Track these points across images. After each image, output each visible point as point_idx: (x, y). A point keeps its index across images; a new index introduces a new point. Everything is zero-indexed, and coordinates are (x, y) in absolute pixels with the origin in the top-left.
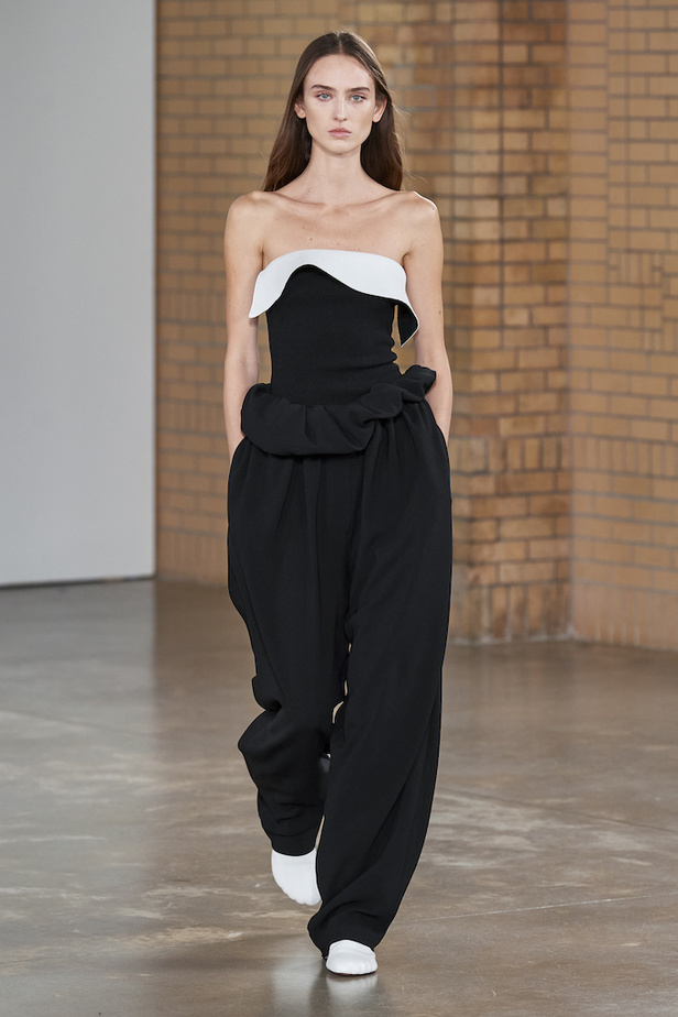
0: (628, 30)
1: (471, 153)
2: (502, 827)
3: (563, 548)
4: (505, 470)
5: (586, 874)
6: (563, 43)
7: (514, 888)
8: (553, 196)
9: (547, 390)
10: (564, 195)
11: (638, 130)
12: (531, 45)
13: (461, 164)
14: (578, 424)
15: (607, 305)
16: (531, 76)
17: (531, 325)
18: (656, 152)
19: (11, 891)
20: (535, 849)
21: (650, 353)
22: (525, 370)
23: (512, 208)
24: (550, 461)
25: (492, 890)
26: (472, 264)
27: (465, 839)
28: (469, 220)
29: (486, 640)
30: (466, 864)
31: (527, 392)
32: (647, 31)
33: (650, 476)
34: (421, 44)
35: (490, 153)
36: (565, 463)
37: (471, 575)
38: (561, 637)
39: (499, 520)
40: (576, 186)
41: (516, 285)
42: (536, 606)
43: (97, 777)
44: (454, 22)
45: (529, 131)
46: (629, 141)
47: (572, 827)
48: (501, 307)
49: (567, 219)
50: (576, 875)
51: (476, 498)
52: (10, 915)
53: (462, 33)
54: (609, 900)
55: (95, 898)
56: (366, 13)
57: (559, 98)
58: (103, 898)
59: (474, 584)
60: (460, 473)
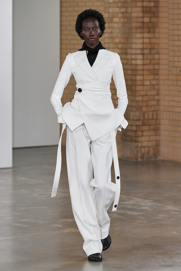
0: (173, 14)
1: (136, 44)
2: (143, 204)
3: (158, 138)
4: (144, 119)
5: (164, 216)
6: (158, 17)
7: (146, 219)
8: (156, 54)
9: (154, 100)
10: (158, 53)
11: (176, 38)
12: (150, 18)
13: (134, 46)
14: (162, 108)
15: (169, 80)
16: (150, 25)
17: (150, 85)
19: (26, 220)
20: (151, 210)
21: (179, 91)
22: (149, 95)
23: (145, 57)
24: (155, 117)
25: (141, 220)
26: (136, 70)
27: (135, 207)
28: (136, 59)
29: (140, 160)
30: (135, 213)
31: (149, 101)
32: (178, 14)
33: (179, 121)
34: (124, 17)
35: (140, 43)
36: (158, 117)
37: (136, 144)
38: (157, 159)
40: (161, 51)
41: (147, 75)
42: (151, 152)
43: (46, 193)
44: (132, 12)
46: (174, 40)
47: (160, 204)
48: (143, 80)
49: (159, 59)
50: (161, 216)
51: (137, 126)
52: (26, 226)
53: (134, 15)
54: (169, 222)
55: (46, 222)
56: (111, 10)
57: (157, 30)
58: (48, 222)
59: (137, 147)
60: (133, 120)
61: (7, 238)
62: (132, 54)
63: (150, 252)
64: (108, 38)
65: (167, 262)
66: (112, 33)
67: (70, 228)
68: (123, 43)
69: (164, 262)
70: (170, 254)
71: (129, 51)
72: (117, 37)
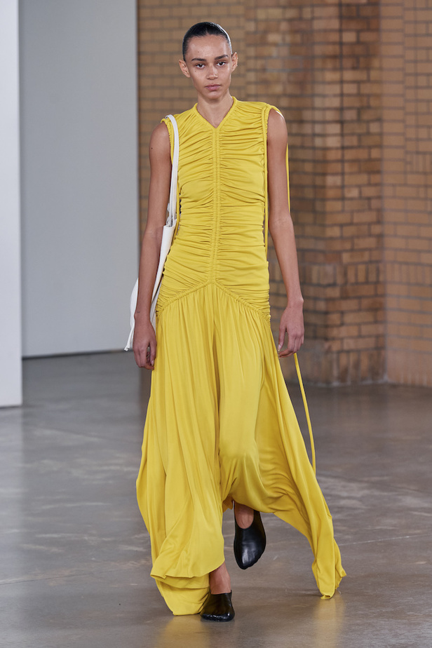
0: (416, 22)
1: (324, 96)
2: (345, 494)
3: (380, 329)
4: (346, 283)
5: (395, 521)
6: (377, 30)
7: (352, 530)
8: (373, 121)
9: (370, 235)
10: (379, 120)
11: (422, 81)
12: (358, 32)
13: (318, 102)
14: (388, 255)
15: (405, 185)
16: (359, 50)
17: (360, 197)
19: (55, 536)
20: (364, 507)
22: (357, 224)
23: (347, 129)
24: (372, 278)
26: (325, 162)
28: (323, 136)
29: (336, 384)
31: (358, 237)
32: (427, 22)
34: (294, 32)
35: (335, 96)
36: (381, 279)
37: (327, 345)
38: (380, 381)
39: (342, 313)
40: (387, 115)
41: (351, 174)
42: (365, 363)
43: (106, 468)
44: (313, 19)
45: (358, 82)
46: (417, 87)
47: (386, 494)
48: (343, 187)
49: (381, 134)
50: (388, 523)
51: (329, 300)
52: (55, 550)
53: (318, 25)
54: (408, 537)
55: (104, 539)
56: (261, 14)
57: (376, 63)
58: (109, 539)
59: (329, 351)
60: (319, 285)
61: (9, 580)
62: (314, 122)
63: (360, 612)
64: (256, 83)
65: (402, 637)
66: (264, 70)
68: (291, 96)
69: (396, 636)
70: (409, 615)
71: (307, 115)
72: (277, 82)
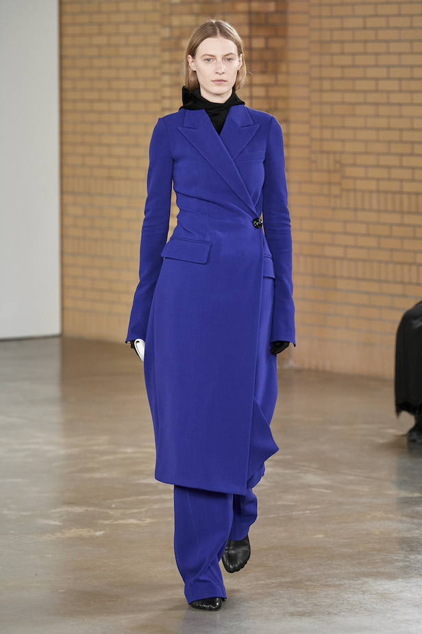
0: (321, 29)
5: (296, 497)
6: (285, 37)
10: (287, 121)
11: (327, 85)
12: (267, 38)
15: (310, 182)
16: (267, 55)
18: (337, 97)
21: (334, 209)
32: (331, 30)
33: (335, 277)
40: (292, 116)
43: (25, 447)
45: (266, 86)
46: (321, 91)
47: (288, 471)
49: (287, 135)
50: (289, 499)
54: (308, 512)
55: (24, 514)
57: (283, 68)
58: (27, 513)
63: (261, 582)
64: (171, 86)
65: (300, 605)
66: (178, 73)
67: (77, 528)
69: (294, 604)
70: (307, 585)
